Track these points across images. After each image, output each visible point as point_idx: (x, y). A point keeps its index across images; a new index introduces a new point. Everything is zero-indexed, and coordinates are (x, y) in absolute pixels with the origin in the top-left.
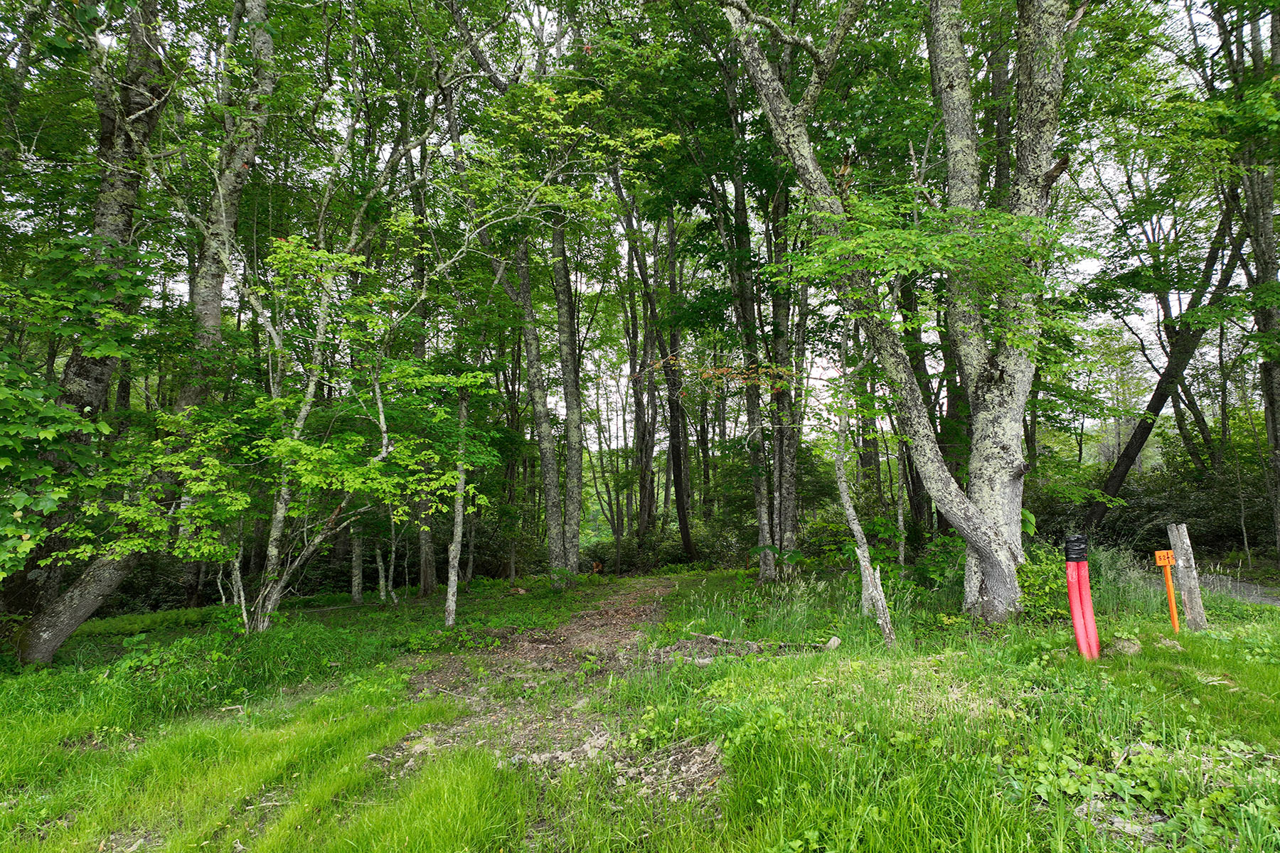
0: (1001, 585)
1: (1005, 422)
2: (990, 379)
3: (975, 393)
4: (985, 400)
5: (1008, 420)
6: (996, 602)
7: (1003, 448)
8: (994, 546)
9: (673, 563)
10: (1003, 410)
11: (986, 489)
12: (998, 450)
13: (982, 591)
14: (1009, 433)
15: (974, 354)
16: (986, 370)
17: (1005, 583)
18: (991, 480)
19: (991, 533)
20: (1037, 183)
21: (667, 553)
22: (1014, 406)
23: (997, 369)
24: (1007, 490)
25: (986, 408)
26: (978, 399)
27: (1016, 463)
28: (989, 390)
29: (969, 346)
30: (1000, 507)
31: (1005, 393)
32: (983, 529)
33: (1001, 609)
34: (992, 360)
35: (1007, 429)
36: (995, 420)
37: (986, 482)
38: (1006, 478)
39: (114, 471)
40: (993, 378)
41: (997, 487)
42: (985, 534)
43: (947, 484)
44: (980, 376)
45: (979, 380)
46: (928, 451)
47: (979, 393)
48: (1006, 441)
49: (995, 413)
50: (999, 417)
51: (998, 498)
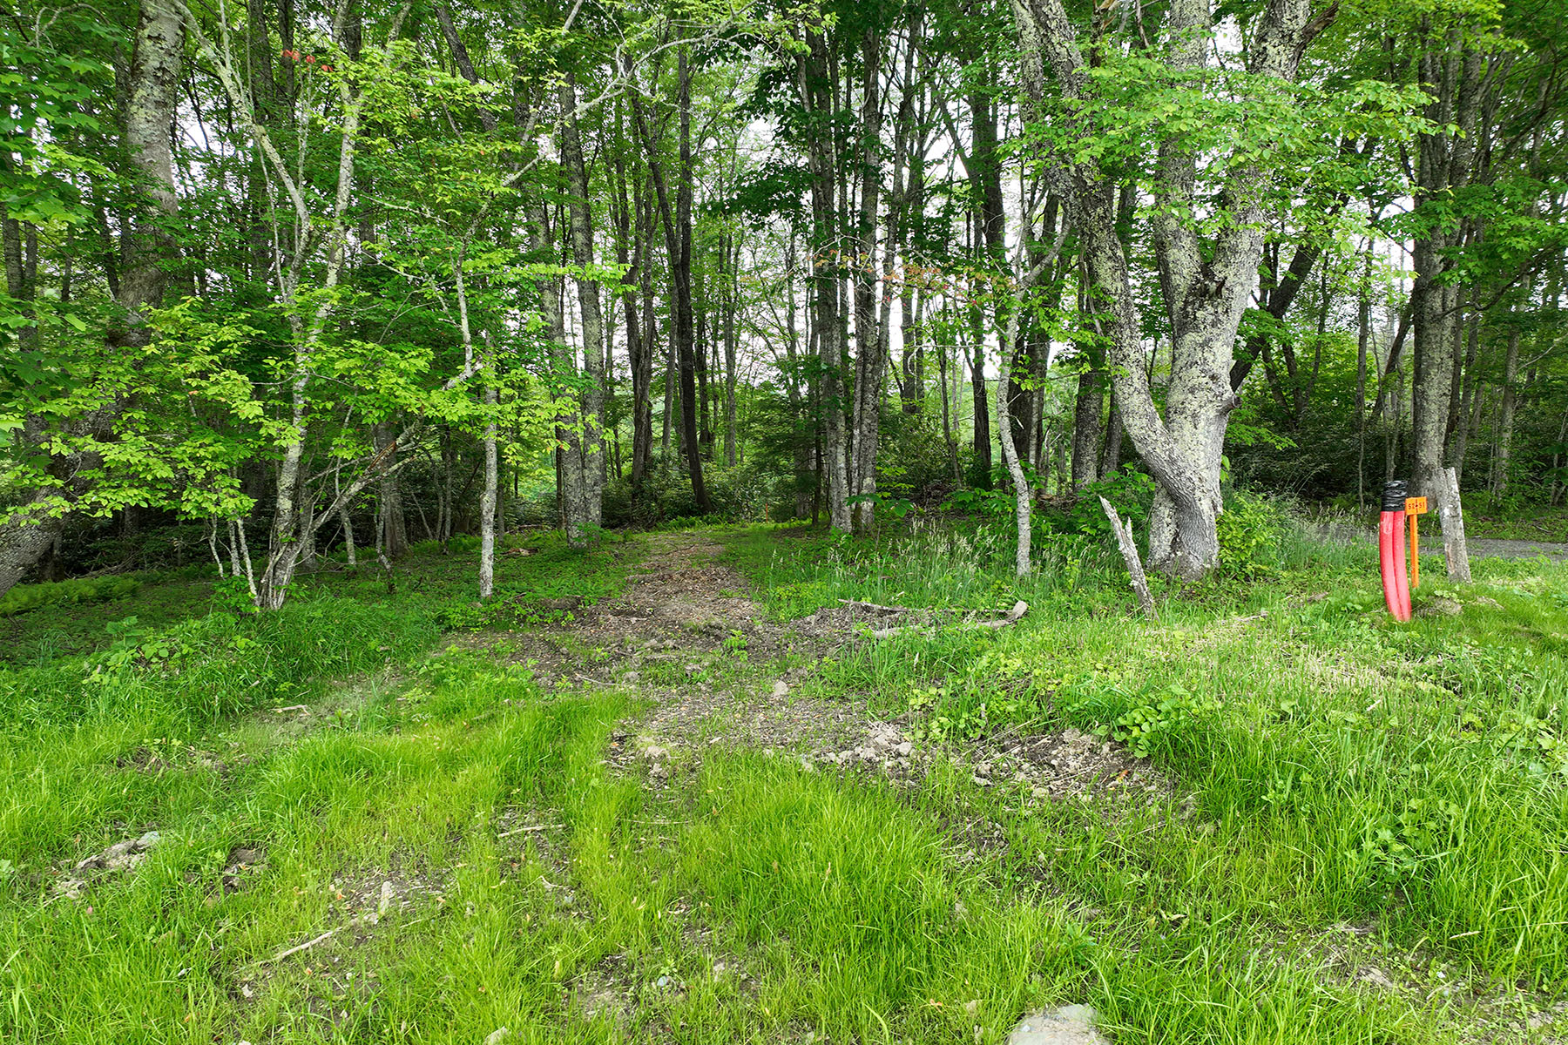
0: (1199, 538)
1: (1217, 345)
2: (1204, 292)
3: (1184, 309)
4: (1195, 318)
5: (1220, 343)
6: (1191, 558)
7: (1213, 377)
8: (1198, 494)
9: (682, 514)
10: (1215, 331)
11: (1188, 426)
12: (1207, 379)
13: (1175, 545)
14: (1219, 359)
15: (1185, 260)
16: (1198, 281)
17: (1204, 536)
18: (1195, 416)
19: (1195, 479)
20: (1291, 40)
22: (1229, 327)
23: (1212, 280)
24: (1212, 428)
25: (1196, 329)
26: (1187, 316)
27: (1226, 396)
28: (1201, 306)
29: (1179, 250)
30: (1202, 448)
31: (1220, 310)
32: (1188, 474)
33: (1196, 565)
34: (1206, 270)
35: (1218, 354)
36: (1206, 344)
37: (1189, 419)
38: (1212, 414)
39: (76, 391)
40: (1207, 291)
41: (1202, 424)
42: (1190, 479)
43: (1152, 421)
44: (1192, 288)
45: (1190, 294)
46: (1135, 380)
47: (1189, 309)
48: (1216, 369)
49: (1206, 334)
50: (1211, 340)
51: (1201, 438)
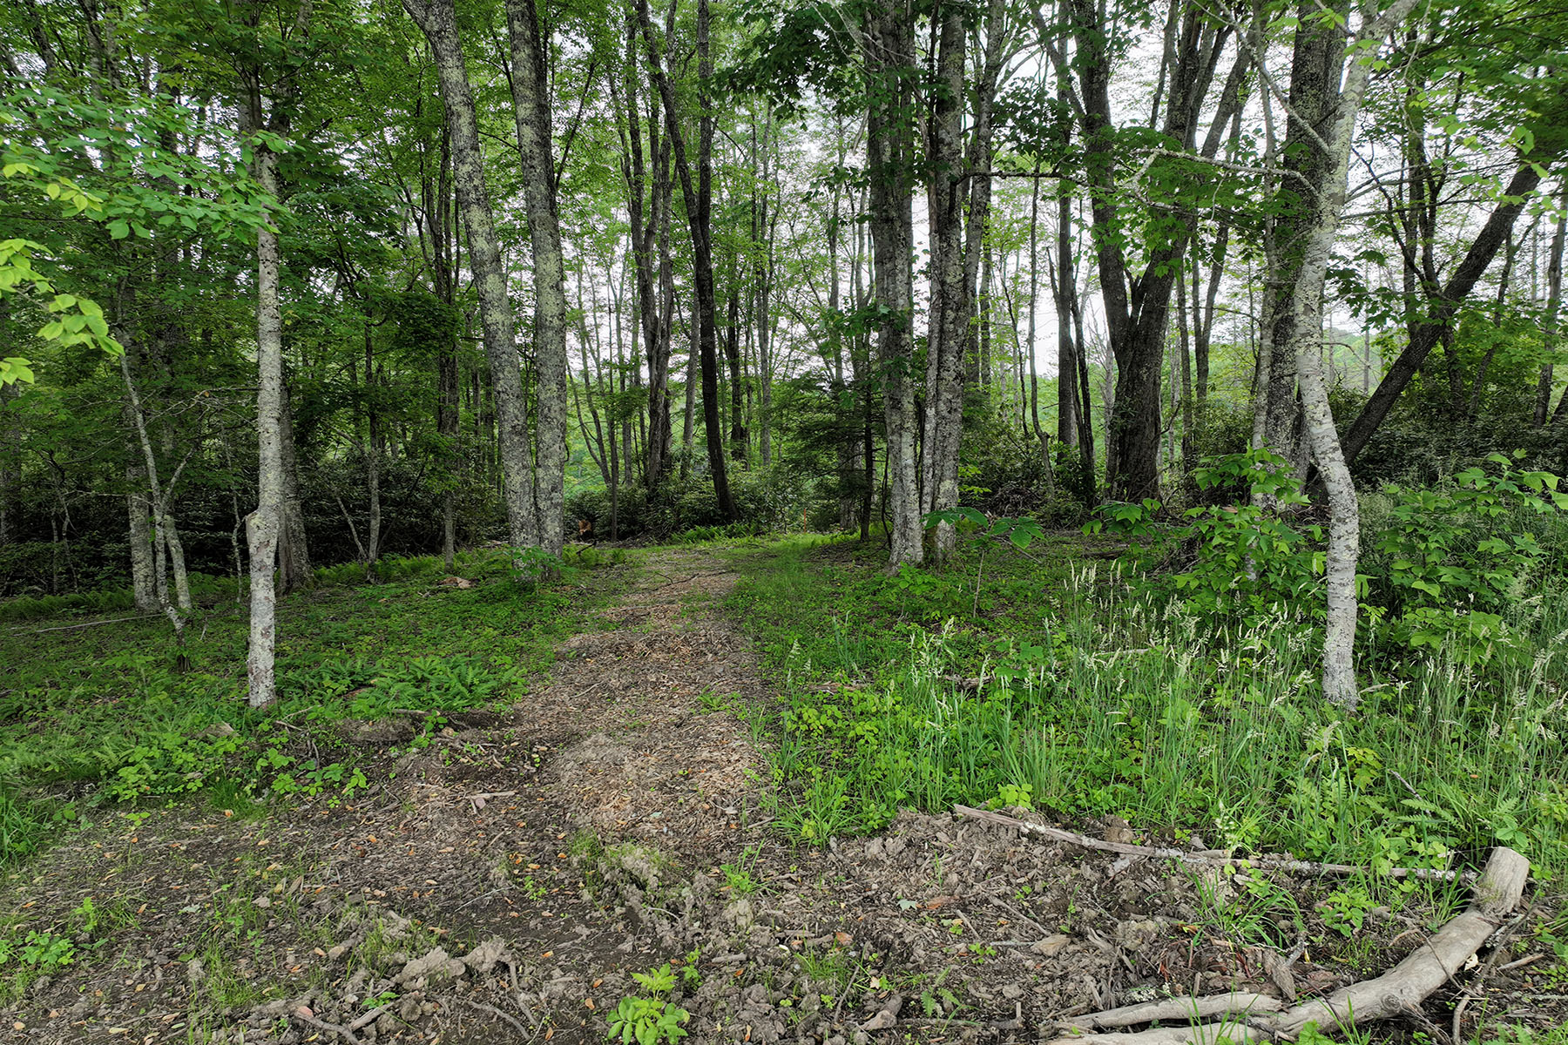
9: (701, 523)
21: (693, 510)
